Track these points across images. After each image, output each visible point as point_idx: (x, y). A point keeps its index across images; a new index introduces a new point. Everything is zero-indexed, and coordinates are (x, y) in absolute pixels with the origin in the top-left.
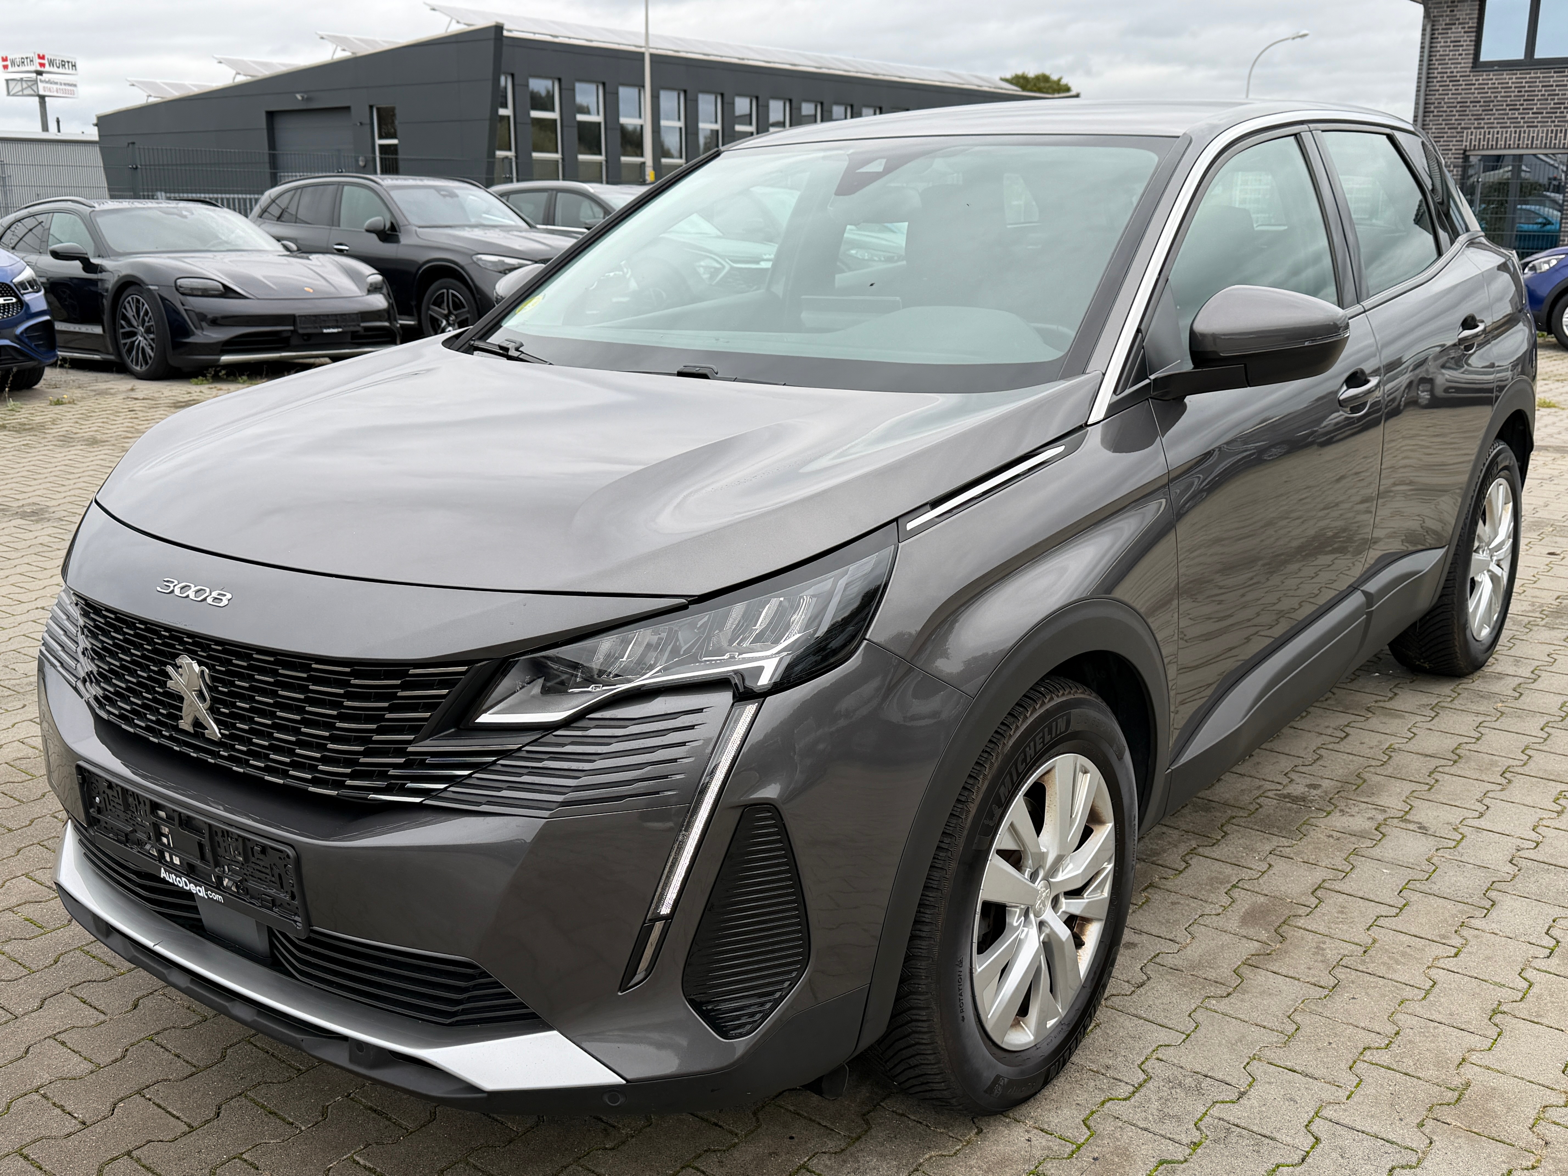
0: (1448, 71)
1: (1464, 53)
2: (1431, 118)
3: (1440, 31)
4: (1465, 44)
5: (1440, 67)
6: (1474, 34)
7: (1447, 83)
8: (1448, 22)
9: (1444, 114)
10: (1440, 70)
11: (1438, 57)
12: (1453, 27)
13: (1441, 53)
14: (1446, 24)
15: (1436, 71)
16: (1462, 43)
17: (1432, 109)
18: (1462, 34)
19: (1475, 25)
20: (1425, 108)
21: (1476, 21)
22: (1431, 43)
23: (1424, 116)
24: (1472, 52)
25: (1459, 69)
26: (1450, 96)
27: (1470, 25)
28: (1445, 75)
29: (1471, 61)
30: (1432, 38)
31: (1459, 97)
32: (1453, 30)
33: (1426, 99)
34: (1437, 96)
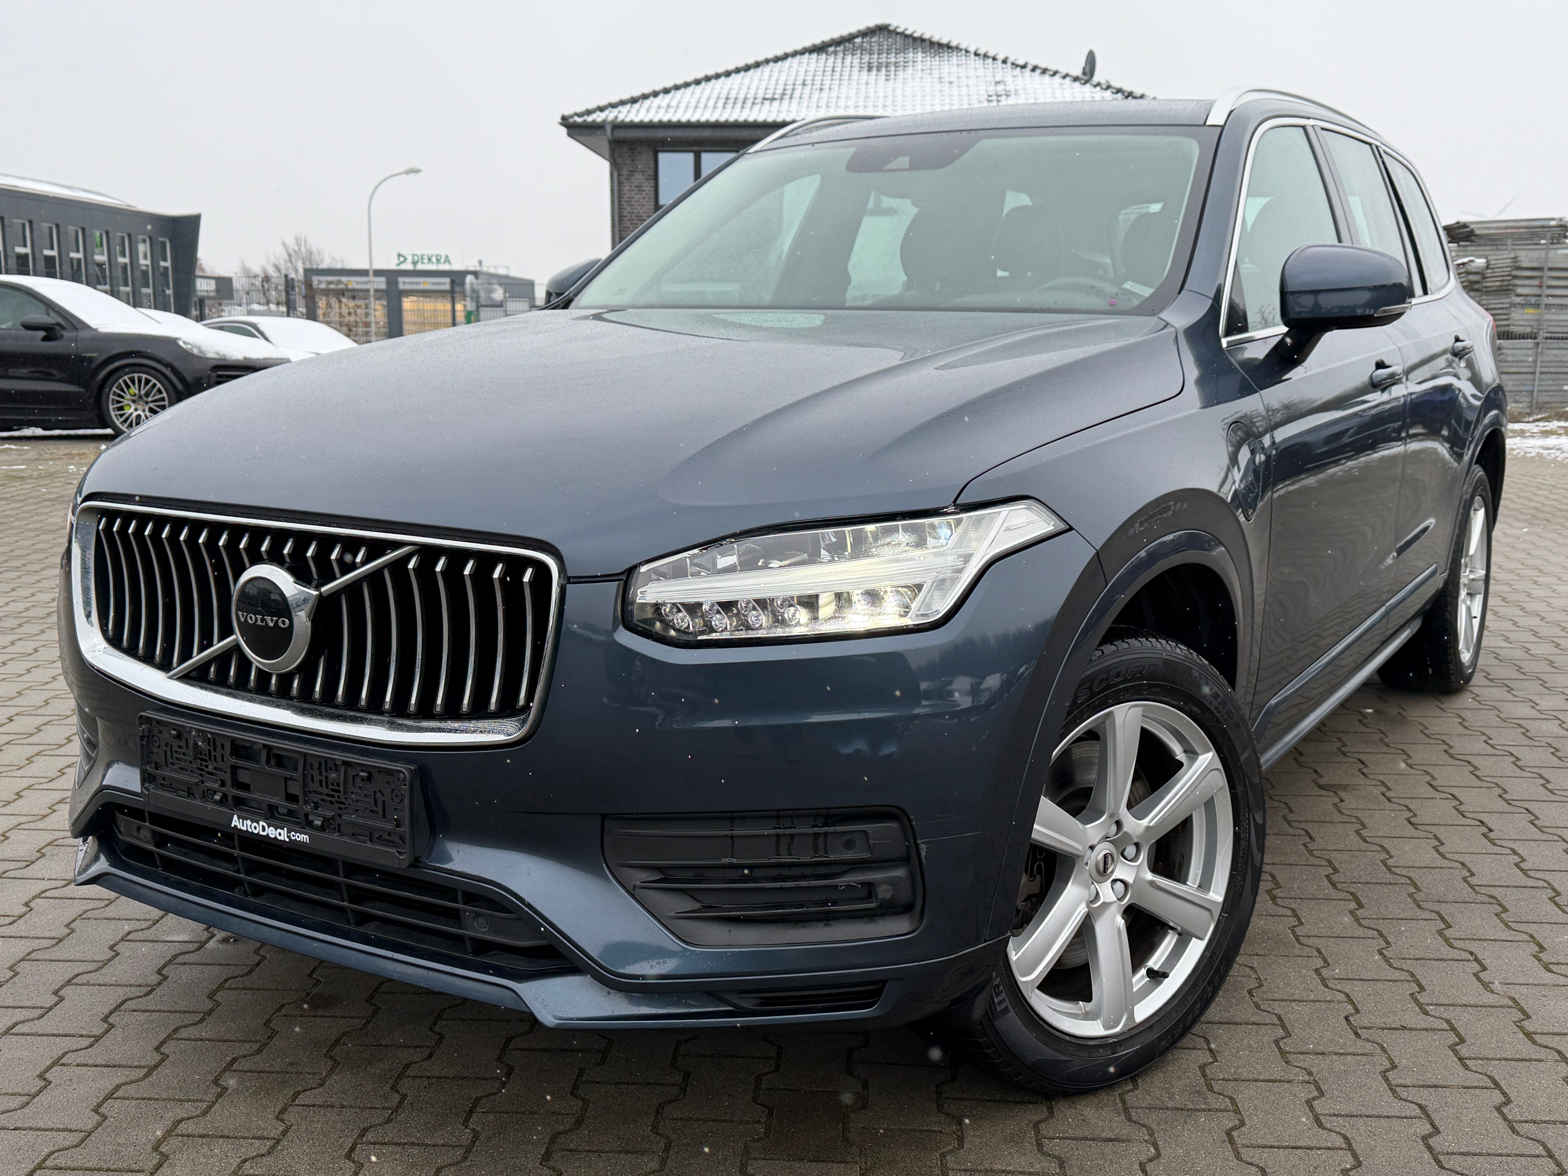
0: (636, 211)
1: (647, 196)
3: (625, 177)
4: (646, 189)
5: (628, 207)
6: (652, 182)
8: (630, 168)
10: (629, 210)
11: (625, 199)
12: (635, 174)
13: (628, 195)
14: (630, 171)
15: (625, 211)
16: (643, 188)
18: (643, 181)
19: (653, 174)
21: (653, 170)
22: (619, 186)
24: (653, 196)
25: (644, 210)
27: (649, 173)
28: (634, 215)
29: (653, 200)
30: (620, 183)
32: (636, 177)
33: (620, 235)
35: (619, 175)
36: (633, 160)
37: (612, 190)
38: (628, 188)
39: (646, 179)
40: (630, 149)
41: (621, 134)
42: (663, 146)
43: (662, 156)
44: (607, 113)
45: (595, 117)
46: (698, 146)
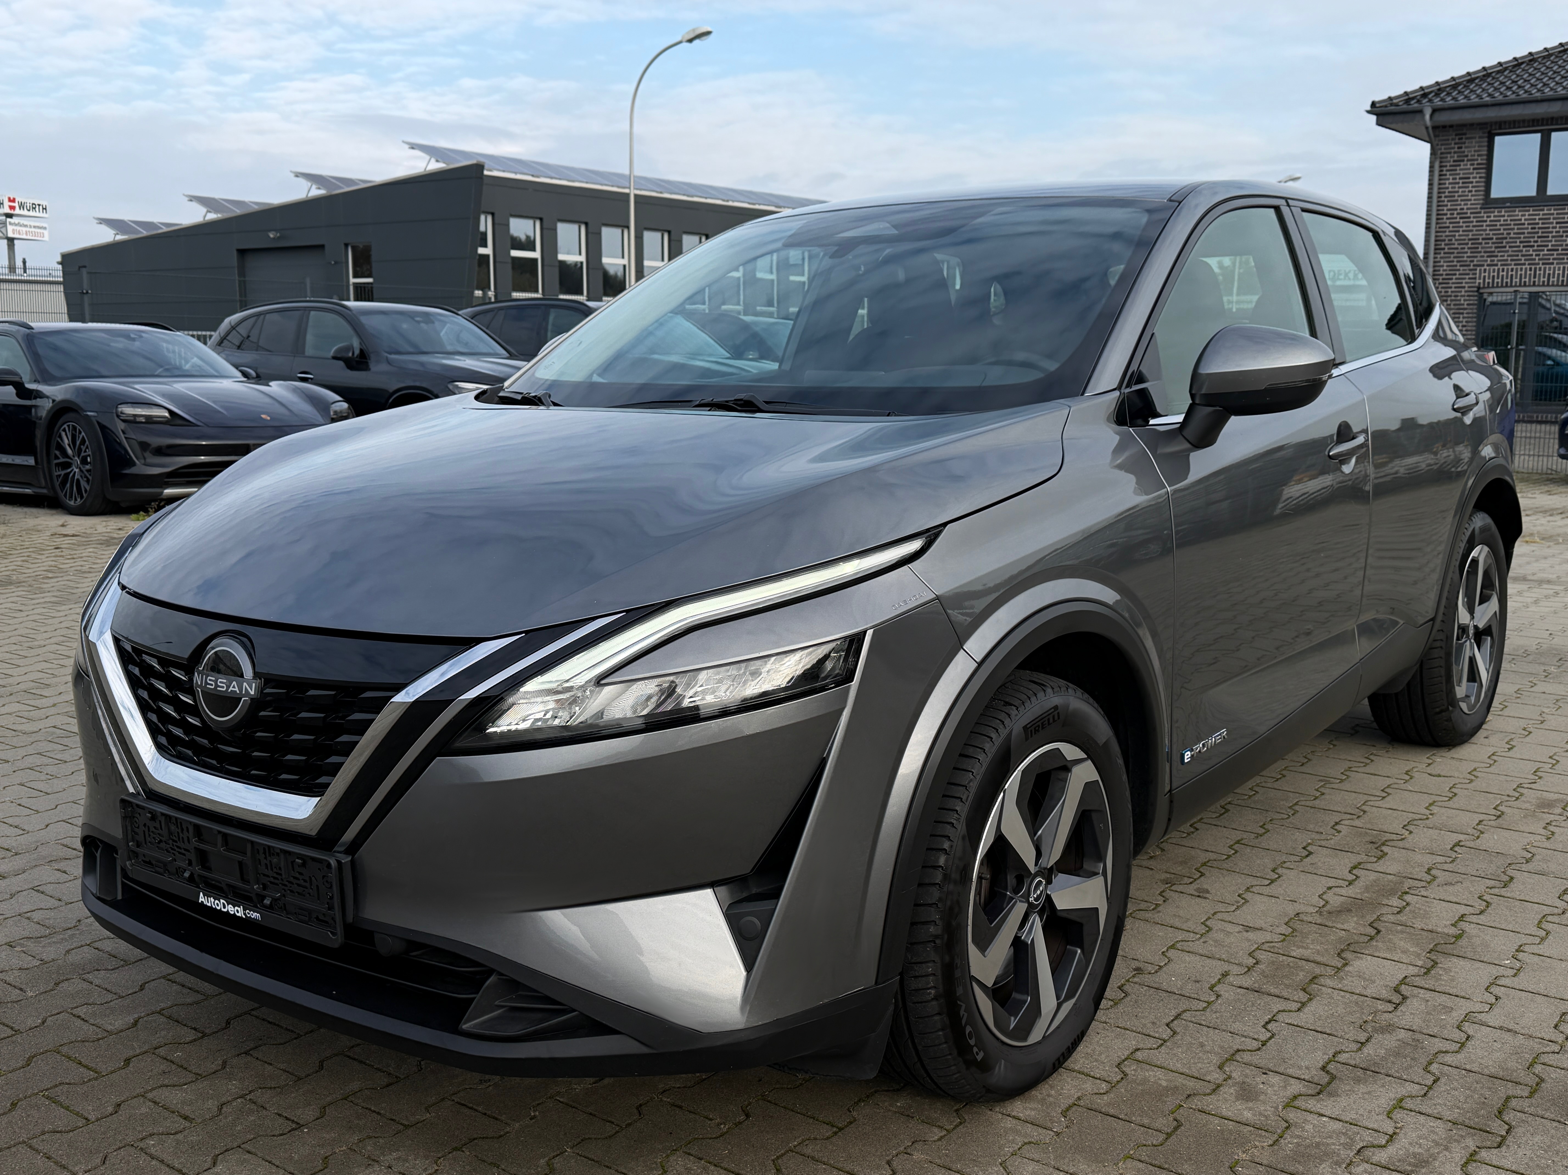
0: (1459, 207)
1: (1474, 189)
2: (1442, 255)
3: (1448, 168)
4: (1474, 180)
5: (1449, 204)
6: (1484, 170)
7: (1458, 220)
8: (1456, 158)
9: (1456, 251)
10: (1449, 207)
11: (1447, 194)
12: (1462, 163)
13: (1450, 190)
14: (1454, 161)
15: (1445, 208)
16: (1471, 180)
17: (1443, 246)
18: (1471, 171)
19: (1484, 161)
20: (1436, 245)
21: (1485, 157)
22: (1440, 180)
23: (1435, 254)
24: (1482, 189)
25: (1470, 206)
26: (1461, 233)
27: (1479, 161)
28: (1455, 212)
29: (1481, 197)
30: (1440, 175)
31: (1470, 234)
32: (1462, 167)
33: (1436, 237)
34: (1447, 233)
35: (1441, 167)
36: (1461, 148)
37: (1431, 184)
38: (1451, 181)
39: (1474, 169)
40: (1456, 135)
41: (1444, 118)
42: (1500, 128)
43: (1498, 139)
44: (1430, 96)
45: (1412, 102)
46: (1547, 125)
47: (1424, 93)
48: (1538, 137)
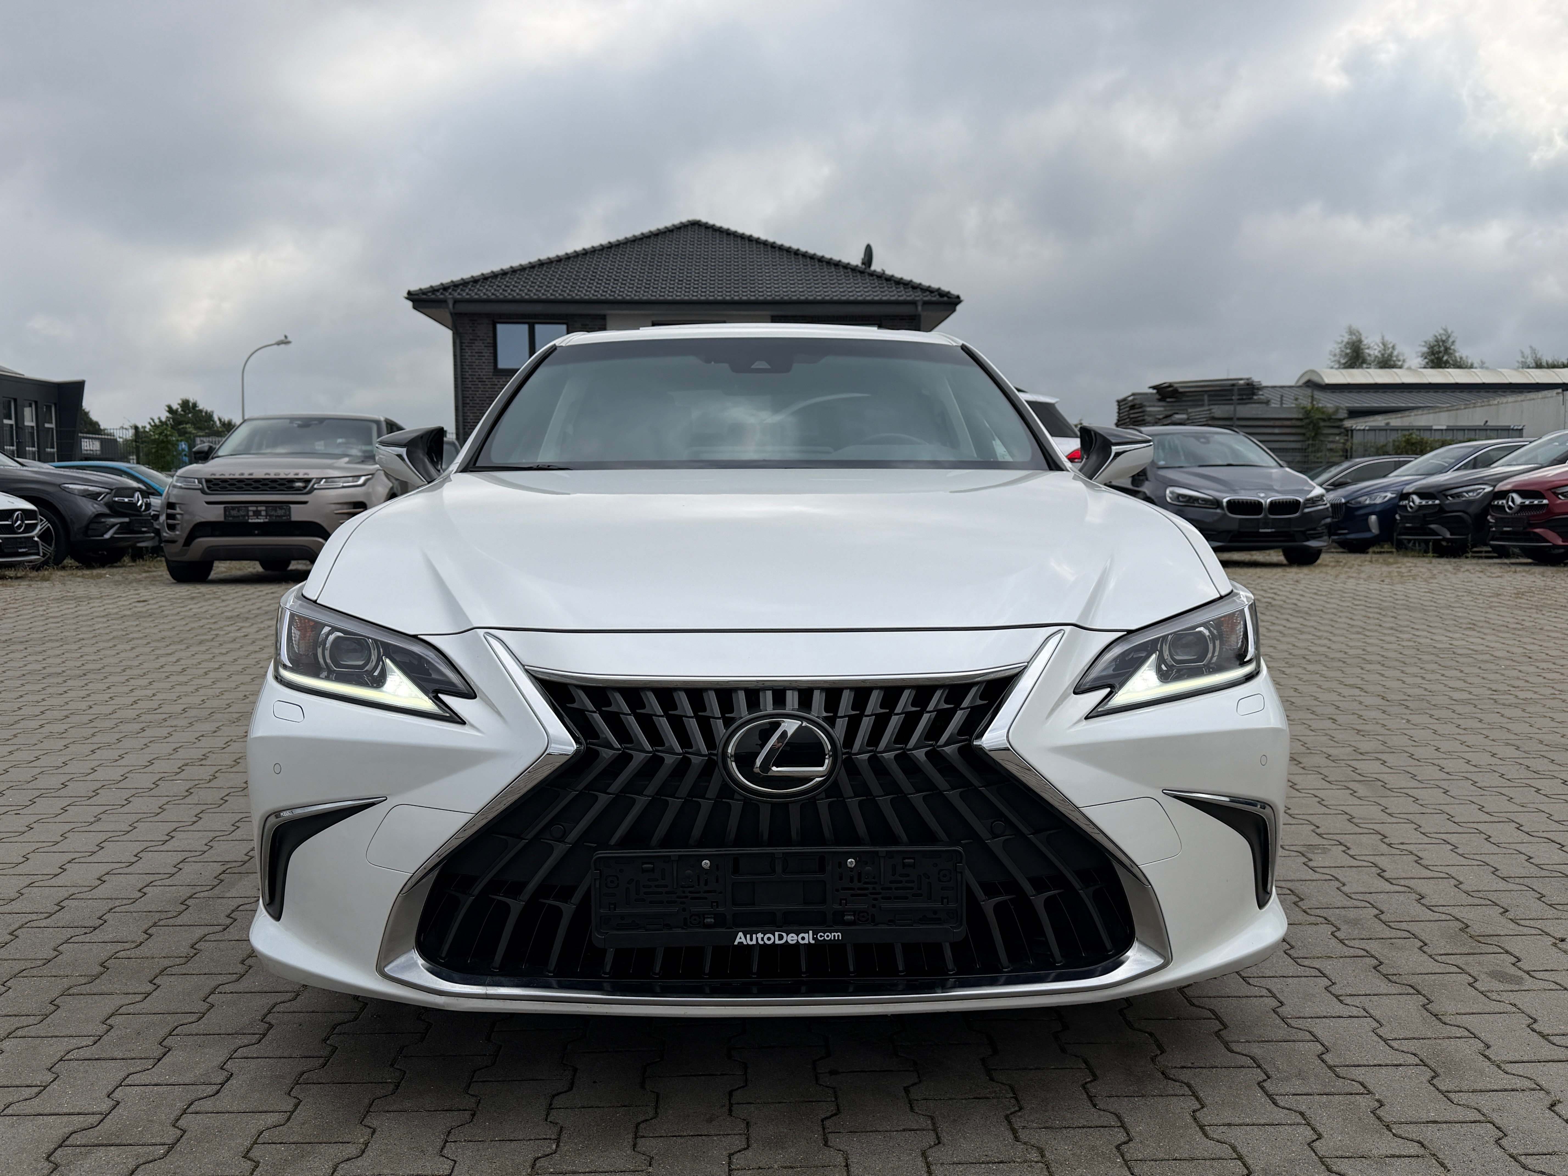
0: (477, 374)
1: (486, 361)
2: (468, 408)
3: (467, 344)
4: (486, 355)
5: (470, 371)
6: (491, 348)
7: (477, 383)
8: (471, 337)
9: (478, 405)
10: (470, 373)
11: (467, 363)
12: (476, 342)
13: (470, 360)
14: (471, 340)
15: (467, 374)
16: (484, 354)
17: (468, 401)
18: (483, 347)
19: (492, 342)
20: (463, 400)
21: (492, 339)
22: (461, 352)
23: (464, 407)
24: (492, 361)
25: (484, 373)
26: (480, 392)
27: (488, 341)
28: (475, 377)
29: (492, 367)
30: (461, 349)
31: (487, 393)
32: (477, 344)
33: (463, 394)
34: (471, 392)
35: (461, 343)
36: (474, 330)
37: (455, 356)
38: (469, 354)
39: (486, 346)
40: (470, 321)
41: (462, 308)
42: (501, 318)
43: (499, 327)
44: (450, 291)
45: (438, 294)
46: (532, 319)
47: (444, 288)
48: (525, 328)
